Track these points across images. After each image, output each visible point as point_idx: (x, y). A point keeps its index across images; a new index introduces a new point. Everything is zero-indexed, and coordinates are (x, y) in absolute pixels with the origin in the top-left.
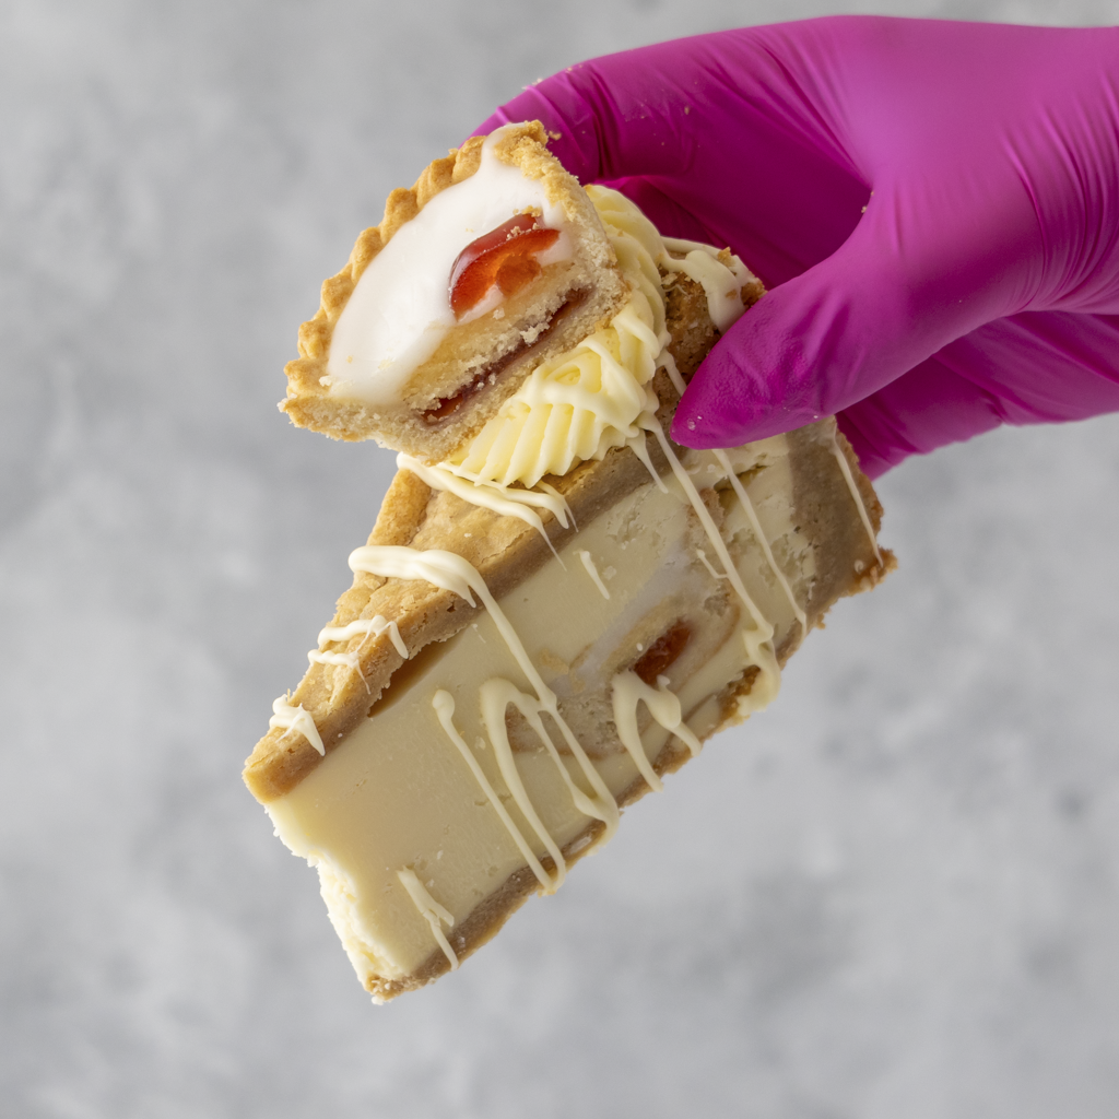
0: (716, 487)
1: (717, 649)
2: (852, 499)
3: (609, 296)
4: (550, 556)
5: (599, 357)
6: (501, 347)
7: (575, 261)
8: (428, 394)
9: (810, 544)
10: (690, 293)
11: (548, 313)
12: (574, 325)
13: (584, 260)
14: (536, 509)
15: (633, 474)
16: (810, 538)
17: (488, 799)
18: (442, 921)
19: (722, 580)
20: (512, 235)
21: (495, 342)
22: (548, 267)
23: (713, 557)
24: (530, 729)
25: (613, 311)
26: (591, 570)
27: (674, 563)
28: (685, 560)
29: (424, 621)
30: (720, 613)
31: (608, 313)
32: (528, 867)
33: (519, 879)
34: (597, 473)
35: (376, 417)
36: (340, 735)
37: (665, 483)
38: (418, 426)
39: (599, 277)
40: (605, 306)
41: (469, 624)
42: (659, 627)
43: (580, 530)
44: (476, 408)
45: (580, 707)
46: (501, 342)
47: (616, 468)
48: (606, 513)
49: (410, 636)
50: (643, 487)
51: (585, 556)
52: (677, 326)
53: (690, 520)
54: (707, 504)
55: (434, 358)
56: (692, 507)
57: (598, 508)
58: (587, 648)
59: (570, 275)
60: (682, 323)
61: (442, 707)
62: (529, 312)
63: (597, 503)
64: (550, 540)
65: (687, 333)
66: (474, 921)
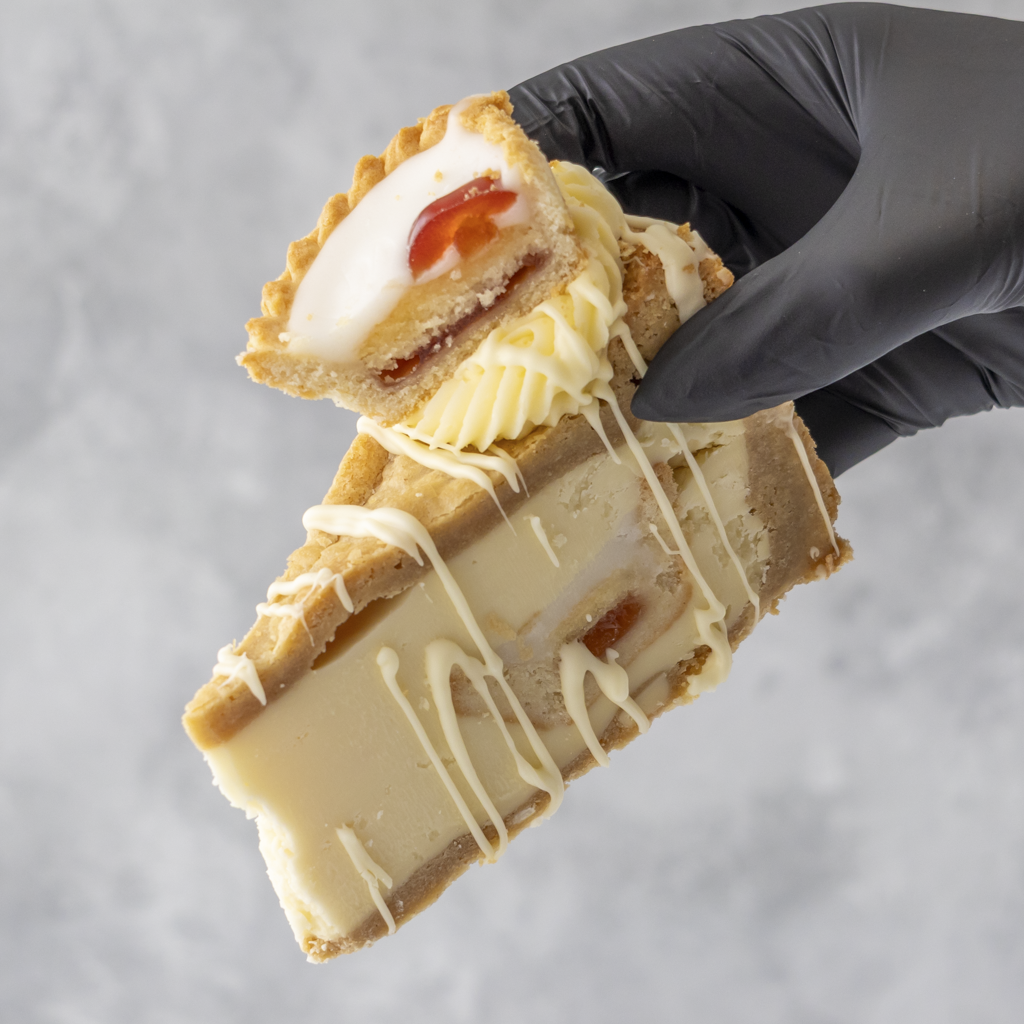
0: (670, 462)
1: (668, 626)
2: (808, 484)
3: (565, 262)
4: (500, 519)
5: (553, 321)
6: (458, 310)
7: (533, 226)
8: (385, 353)
9: (765, 527)
10: (647, 265)
11: (505, 277)
12: (531, 290)
13: (541, 224)
14: (487, 472)
15: (586, 443)
16: (765, 521)
17: (431, 762)
18: (380, 882)
19: (675, 556)
20: (470, 195)
21: (453, 304)
22: (505, 229)
23: (665, 532)
24: (475, 693)
25: (569, 277)
26: (541, 536)
27: (626, 536)
28: (636, 533)
29: (371, 577)
30: (671, 591)
31: (565, 279)
32: (470, 834)
33: (460, 846)
34: (550, 439)
35: (333, 374)
36: (282, 686)
37: (619, 454)
38: (375, 386)
39: (556, 242)
40: (561, 272)
41: (416, 584)
42: (609, 599)
43: (531, 496)
44: (434, 370)
45: (527, 675)
46: (458, 304)
47: (569, 435)
48: (558, 480)
49: (356, 590)
50: (595, 457)
51: (535, 522)
52: (633, 297)
53: (643, 493)
54: (660, 479)
55: (391, 317)
56: (645, 480)
57: (550, 474)
58: (536, 615)
59: (527, 239)
60: (638, 295)
61: (386, 664)
62: (486, 275)
63: (549, 470)
64: (501, 503)
65: (643, 305)
66: (414, 886)
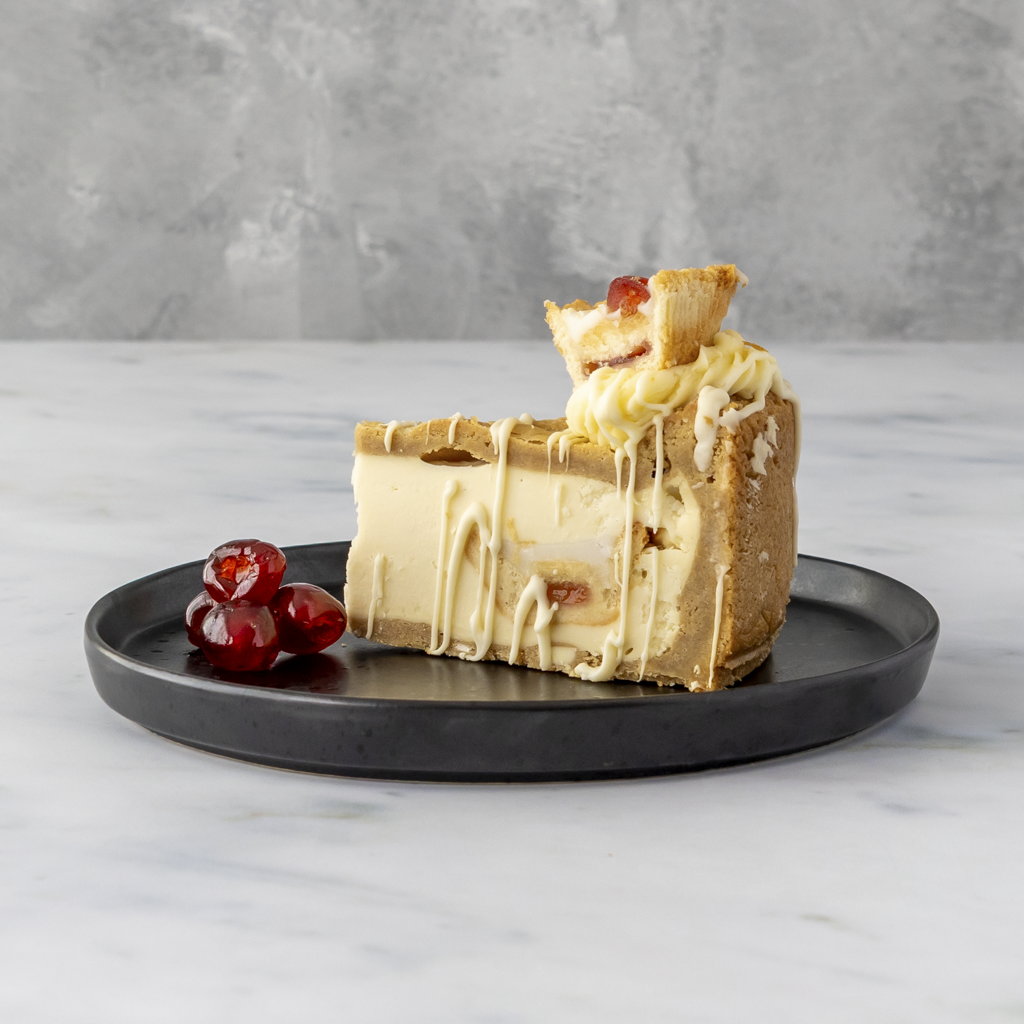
0: (647, 528)
1: (594, 625)
3: (656, 359)
4: (546, 469)
7: (650, 323)
9: (679, 625)
13: (653, 322)
15: (611, 471)
16: (682, 621)
19: (617, 585)
24: (477, 550)
27: (602, 547)
28: (609, 553)
29: (472, 436)
30: (608, 606)
32: (432, 628)
33: (424, 630)
36: (400, 450)
37: (621, 494)
39: (655, 342)
41: (489, 462)
42: (573, 575)
43: (568, 472)
45: (510, 572)
47: (603, 457)
48: (585, 478)
49: (458, 435)
50: (609, 484)
51: (558, 487)
54: (635, 533)
56: (626, 524)
57: (584, 470)
58: (533, 543)
63: (584, 467)
64: (551, 461)
65: (679, 422)
